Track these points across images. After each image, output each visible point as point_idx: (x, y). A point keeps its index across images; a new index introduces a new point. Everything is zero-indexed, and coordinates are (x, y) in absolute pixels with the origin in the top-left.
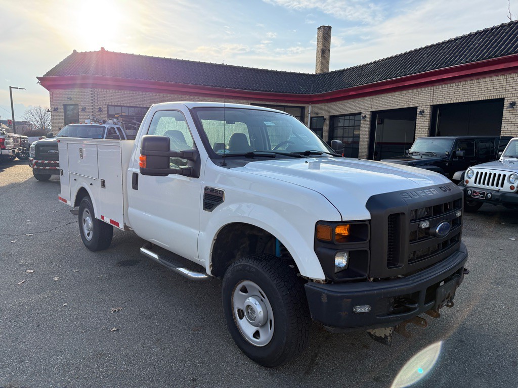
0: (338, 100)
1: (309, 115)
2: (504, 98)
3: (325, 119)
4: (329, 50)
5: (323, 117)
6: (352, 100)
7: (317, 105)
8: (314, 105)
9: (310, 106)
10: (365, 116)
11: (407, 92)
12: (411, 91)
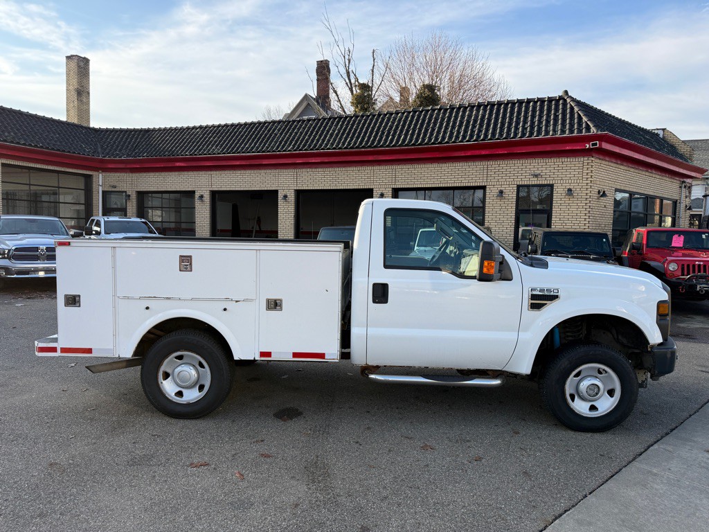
0: (153, 171)
1: (100, 188)
2: (372, 189)
3: (129, 196)
4: (89, 93)
5: (126, 192)
6: (177, 173)
7: (112, 174)
8: (108, 174)
9: (100, 175)
10: (202, 197)
11: (263, 172)
12: (269, 171)
